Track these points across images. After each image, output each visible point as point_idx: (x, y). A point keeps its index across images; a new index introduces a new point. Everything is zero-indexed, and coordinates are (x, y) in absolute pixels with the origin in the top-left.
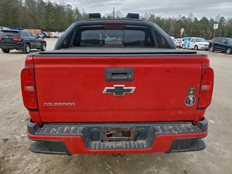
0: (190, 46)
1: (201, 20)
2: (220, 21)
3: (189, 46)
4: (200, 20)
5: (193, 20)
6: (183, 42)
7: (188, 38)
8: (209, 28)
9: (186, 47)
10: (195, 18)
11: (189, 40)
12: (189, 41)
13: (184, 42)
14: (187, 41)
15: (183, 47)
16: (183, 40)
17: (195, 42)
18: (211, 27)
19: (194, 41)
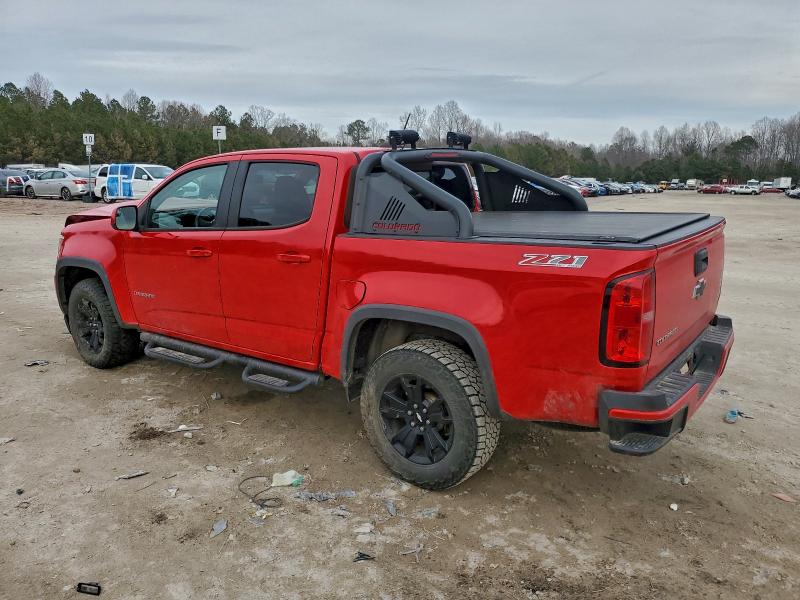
0: (135, 195)
1: (78, 100)
2: (141, 108)
3: (130, 191)
4: (74, 100)
5: (50, 98)
6: (103, 182)
7: (120, 165)
8: (116, 131)
9: (120, 197)
10: (56, 92)
11: (125, 171)
12: (126, 176)
13: (105, 179)
14: (119, 176)
15: (109, 197)
16: (103, 174)
17: (149, 178)
18: (121, 126)
19: (145, 177)
